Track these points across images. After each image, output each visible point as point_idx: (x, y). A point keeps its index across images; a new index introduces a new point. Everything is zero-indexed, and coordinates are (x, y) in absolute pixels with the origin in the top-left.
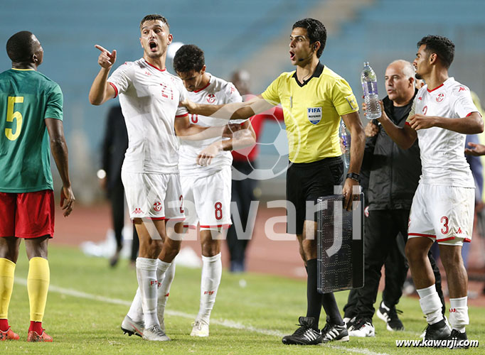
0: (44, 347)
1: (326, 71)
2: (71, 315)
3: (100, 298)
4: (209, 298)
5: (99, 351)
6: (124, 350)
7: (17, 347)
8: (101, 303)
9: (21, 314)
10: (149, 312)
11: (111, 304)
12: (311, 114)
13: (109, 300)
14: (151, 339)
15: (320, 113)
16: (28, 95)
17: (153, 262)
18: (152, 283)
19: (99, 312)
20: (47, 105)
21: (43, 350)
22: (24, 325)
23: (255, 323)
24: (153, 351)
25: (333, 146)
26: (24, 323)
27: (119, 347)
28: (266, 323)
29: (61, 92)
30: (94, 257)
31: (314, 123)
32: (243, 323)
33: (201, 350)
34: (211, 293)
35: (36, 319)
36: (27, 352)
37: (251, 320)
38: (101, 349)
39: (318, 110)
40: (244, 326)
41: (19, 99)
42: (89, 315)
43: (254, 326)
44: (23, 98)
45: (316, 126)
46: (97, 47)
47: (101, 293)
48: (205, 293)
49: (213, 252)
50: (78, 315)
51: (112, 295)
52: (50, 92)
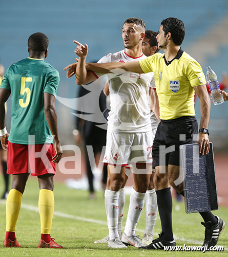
0: (40, 252)
1: (185, 55)
2: (58, 230)
3: (79, 218)
4: (152, 218)
5: (78, 255)
6: (95, 254)
7: (21, 252)
8: (79, 221)
9: (24, 229)
10: (112, 228)
11: (86, 222)
12: (172, 85)
13: (85, 219)
14: (113, 247)
15: (178, 85)
16: (35, 76)
17: (115, 193)
18: (114, 207)
19: (78, 228)
20: (46, 84)
21: (39, 254)
22: (26, 237)
23: (185, 235)
24: (115, 255)
25: (188, 108)
26: (26, 235)
27: (91, 252)
28: (193, 235)
29: (59, 76)
30: (75, 190)
31: (175, 91)
32: (178, 236)
33: (149, 254)
34: (153, 214)
35: (45, 232)
36: (28, 255)
37: (183, 234)
38: (79, 254)
39: (177, 83)
40: (178, 238)
41: (29, 79)
42: (70, 230)
43: (185, 237)
44: (31, 78)
45: (175, 94)
46: (75, 42)
47: (79, 215)
48: (149, 215)
49: (152, 187)
50: (63, 230)
51: (87, 216)
52: (50, 75)
